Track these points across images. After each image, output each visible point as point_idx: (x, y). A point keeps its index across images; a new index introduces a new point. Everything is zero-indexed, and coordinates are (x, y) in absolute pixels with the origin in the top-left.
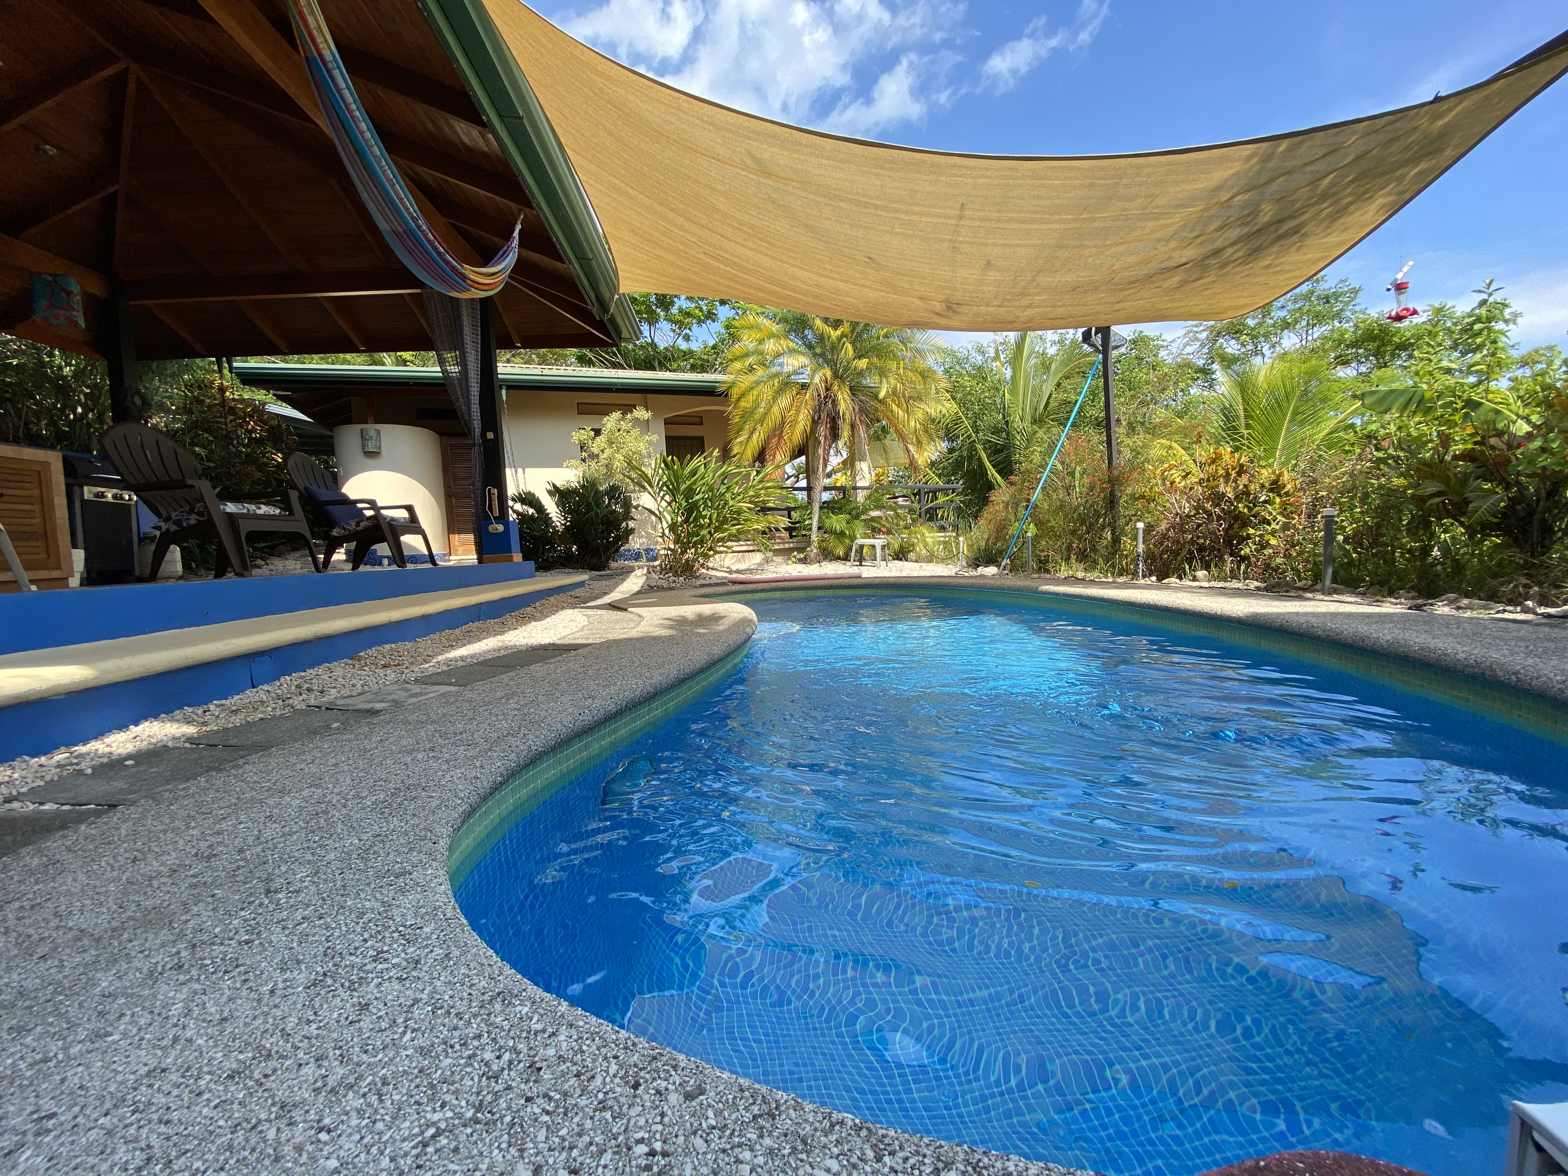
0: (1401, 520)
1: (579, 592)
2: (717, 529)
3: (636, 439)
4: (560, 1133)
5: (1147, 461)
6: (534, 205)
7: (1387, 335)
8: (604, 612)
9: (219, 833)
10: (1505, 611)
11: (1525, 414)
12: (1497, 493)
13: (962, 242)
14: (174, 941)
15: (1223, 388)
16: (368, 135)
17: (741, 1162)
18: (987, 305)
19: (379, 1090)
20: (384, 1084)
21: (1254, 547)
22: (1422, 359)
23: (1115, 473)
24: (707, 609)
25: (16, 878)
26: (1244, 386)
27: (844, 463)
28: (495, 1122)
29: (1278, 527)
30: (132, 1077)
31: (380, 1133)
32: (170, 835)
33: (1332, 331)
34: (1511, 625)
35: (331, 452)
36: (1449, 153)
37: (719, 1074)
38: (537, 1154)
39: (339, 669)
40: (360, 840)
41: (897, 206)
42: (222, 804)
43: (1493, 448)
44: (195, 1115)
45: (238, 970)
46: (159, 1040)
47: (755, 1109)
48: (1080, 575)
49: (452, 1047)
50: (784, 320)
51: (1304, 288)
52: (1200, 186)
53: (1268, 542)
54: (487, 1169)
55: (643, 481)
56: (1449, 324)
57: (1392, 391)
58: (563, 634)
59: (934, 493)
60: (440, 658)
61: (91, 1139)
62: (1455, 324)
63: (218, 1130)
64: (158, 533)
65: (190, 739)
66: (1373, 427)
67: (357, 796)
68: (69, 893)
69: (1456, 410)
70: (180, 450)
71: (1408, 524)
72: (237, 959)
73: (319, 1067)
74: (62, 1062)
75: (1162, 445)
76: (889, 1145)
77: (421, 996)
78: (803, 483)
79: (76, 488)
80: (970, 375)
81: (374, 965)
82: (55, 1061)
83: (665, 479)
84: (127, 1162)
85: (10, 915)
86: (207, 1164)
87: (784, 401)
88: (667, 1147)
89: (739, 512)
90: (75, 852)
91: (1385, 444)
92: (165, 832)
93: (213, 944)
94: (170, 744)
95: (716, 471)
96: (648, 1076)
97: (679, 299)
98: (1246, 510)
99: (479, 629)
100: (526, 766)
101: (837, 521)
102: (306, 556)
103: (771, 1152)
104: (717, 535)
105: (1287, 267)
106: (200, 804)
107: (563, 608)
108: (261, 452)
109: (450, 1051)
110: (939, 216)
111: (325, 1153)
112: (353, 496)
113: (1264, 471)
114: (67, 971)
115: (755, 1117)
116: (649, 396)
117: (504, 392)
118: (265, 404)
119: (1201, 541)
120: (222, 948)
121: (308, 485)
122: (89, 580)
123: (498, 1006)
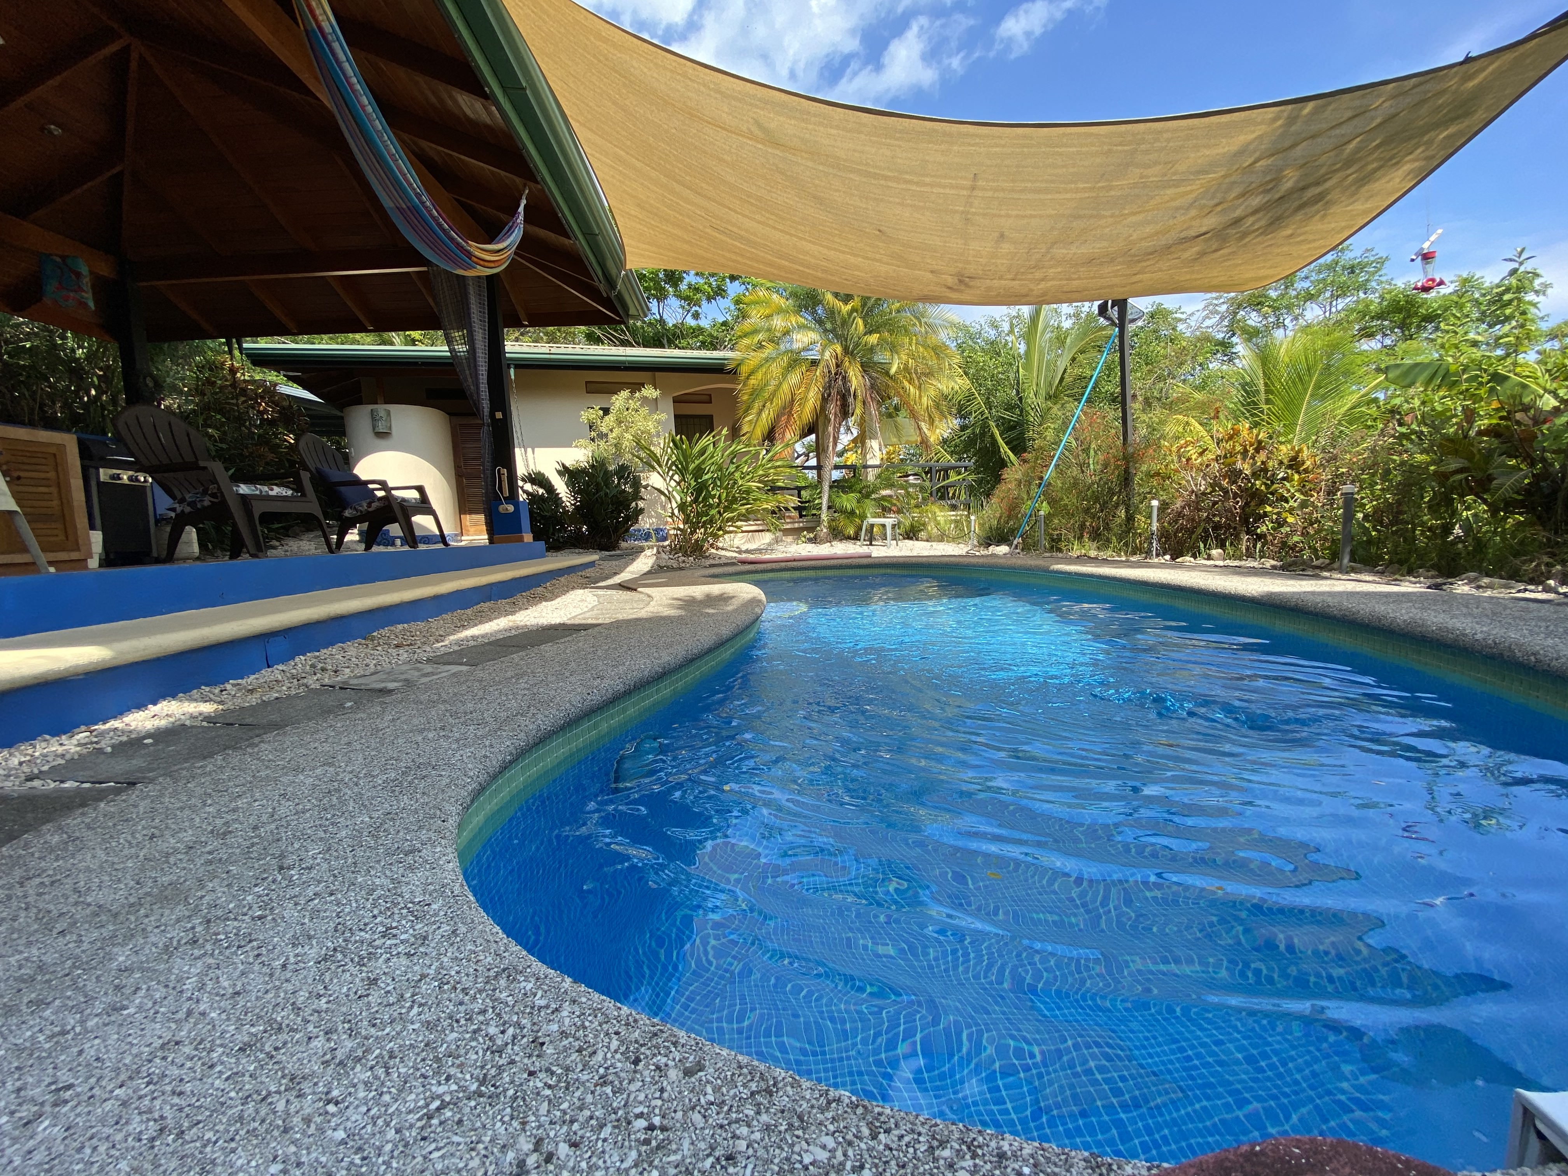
0: (1423, 498)
1: (589, 572)
2: (727, 509)
3: (645, 418)
4: (562, 1107)
5: (1163, 437)
6: (539, 179)
7: (1413, 306)
8: (614, 592)
9: (234, 810)
10: (1526, 590)
11: (1552, 388)
12: (1522, 470)
13: (974, 214)
14: (189, 917)
15: (1244, 362)
16: (369, 109)
17: (739, 1138)
18: (1001, 278)
19: (386, 1063)
20: (391, 1057)
21: (1270, 525)
22: (1447, 332)
23: (1131, 450)
24: (716, 589)
25: (37, 855)
26: (1265, 358)
27: (854, 441)
28: (498, 1096)
29: (1295, 505)
30: (147, 1049)
31: (387, 1106)
32: (187, 812)
33: (1357, 302)
34: (1532, 605)
35: (343, 433)
36: (1481, 115)
37: (718, 1051)
38: (538, 1128)
39: (352, 649)
40: (371, 818)
41: (907, 177)
42: (237, 782)
43: (1518, 423)
44: (207, 1086)
45: (251, 945)
46: (173, 1013)
47: (753, 1086)
48: (1093, 553)
49: (458, 1021)
50: (794, 295)
51: (1329, 258)
52: (1221, 151)
53: (1285, 521)
54: (490, 1141)
55: (652, 462)
56: (1477, 295)
57: (1417, 365)
58: (573, 614)
59: (946, 470)
60: (452, 638)
61: (107, 1109)
62: (1484, 295)
63: (229, 1102)
64: (173, 515)
65: (208, 718)
66: (1397, 401)
67: (369, 775)
68: (88, 870)
69: (1481, 384)
70: (193, 432)
71: (1429, 501)
72: (250, 934)
73: (328, 1040)
74: (80, 1034)
75: (1178, 420)
76: (885, 1123)
77: (428, 971)
78: (813, 462)
79: (93, 471)
80: (983, 350)
81: (383, 941)
82: (72, 1034)
83: (674, 458)
84: (141, 1132)
85: (31, 892)
86: (218, 1135)
87: (794, 378)
88: (665, 1122)
89: (748, 492)
90: (94, 829)
91: (1407, 419)
92: (182, 809)
93: (228, 919)
94: (188, 723)
95: (725, 450)
96: (648, 1052)
97: (688, 274)
98: (1263, 488)
99: (490, 609)
100: (536, 744)
101: (848, 500)
102: (319, 537)
103: (767, 1129)
104: (727, 515)
105: (1311, 237)
106: (216, 782)
107: (573, 588)
108: (274, 433)
109: (455, 1025)
110: (952, 187)
111: (333, 1124)
112: (364, 477)
113: (1283, 448)
114: (85, 946)
115: (753, 1094)
116: (657, 374)
117: (512, 371)
118: (276, 385)
119: (1217, 519)
120: (236, 923)
121: (319, 466)
122: (107, 561)
123: (503, 982)
